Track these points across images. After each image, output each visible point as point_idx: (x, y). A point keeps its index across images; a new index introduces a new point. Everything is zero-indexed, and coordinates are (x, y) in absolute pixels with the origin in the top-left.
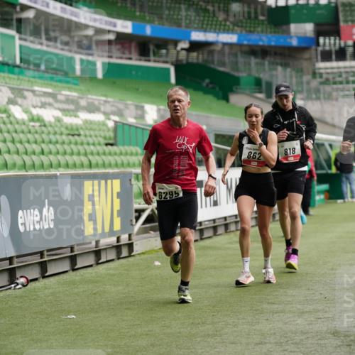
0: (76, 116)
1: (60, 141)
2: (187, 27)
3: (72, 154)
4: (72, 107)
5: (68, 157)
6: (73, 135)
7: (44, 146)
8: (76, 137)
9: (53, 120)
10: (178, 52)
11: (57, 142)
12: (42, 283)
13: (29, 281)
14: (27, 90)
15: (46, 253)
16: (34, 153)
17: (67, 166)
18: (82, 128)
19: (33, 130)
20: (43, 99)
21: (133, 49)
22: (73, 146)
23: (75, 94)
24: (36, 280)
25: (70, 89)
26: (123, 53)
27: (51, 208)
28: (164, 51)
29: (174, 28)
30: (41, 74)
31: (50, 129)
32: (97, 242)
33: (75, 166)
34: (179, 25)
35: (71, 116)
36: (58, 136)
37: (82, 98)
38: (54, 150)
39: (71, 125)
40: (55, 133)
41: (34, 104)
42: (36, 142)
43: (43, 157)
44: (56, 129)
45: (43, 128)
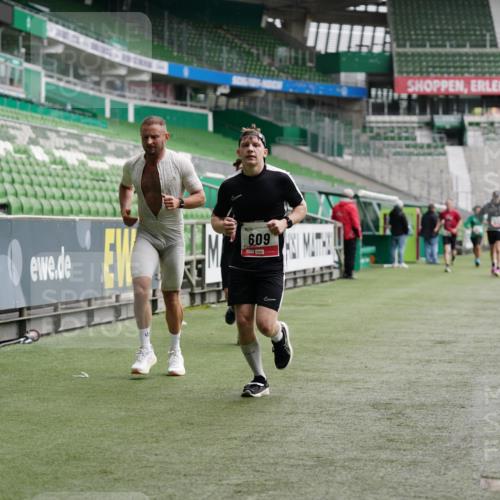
0: (102, 161)
1: (83, 186)
2: (228, 70)
3: (96, 200)
4: (98, 151)
5: (90, 204)
6: (98, 181)
7: (64, 190)
8: (101, 182)
9: (76, 163)
10: (217, 97)
11: (80, 187)
12: (54, 338)
13: (40, 336)
14: (51, 130)
15: (60, 306)
16: (54, 197)
17: (89, 213)
18: (108, 174)
19: (53, 173)
20: (68, 141)
21: (168, 92)
22: (97, 192)
23: (102, 137)
24: (48, 334)
25: (97, 132)
26: (158, 96)
27: (68, 258)
28: (202, 96)
29: (214, 71)
30: (67, 114)
31: (72, 172)
32: (117, 297)
33: (97, 213)
34: (220, 69)
35: (96, 160)
36: (81, 181)
37: (109, 141)
38: (75, 195)
39: (96, 169)
40: (78, 177)
41: (58, 145)
42: (56, 186)
43: (63, 203)
44: (80, 173)
45: (66, 172)
